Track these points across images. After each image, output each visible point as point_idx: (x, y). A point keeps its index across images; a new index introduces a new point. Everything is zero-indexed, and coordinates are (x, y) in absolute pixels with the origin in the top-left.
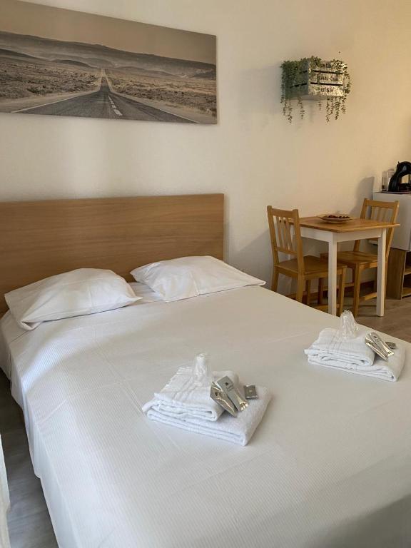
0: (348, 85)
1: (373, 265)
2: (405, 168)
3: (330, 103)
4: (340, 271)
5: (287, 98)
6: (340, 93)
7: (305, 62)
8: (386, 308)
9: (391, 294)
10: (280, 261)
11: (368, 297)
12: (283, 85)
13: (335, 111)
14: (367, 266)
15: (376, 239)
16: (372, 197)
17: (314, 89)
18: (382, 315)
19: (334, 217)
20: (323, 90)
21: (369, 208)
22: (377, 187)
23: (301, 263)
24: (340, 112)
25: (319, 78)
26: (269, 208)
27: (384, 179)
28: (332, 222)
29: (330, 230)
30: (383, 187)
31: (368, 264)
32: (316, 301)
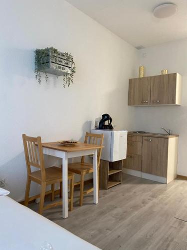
0: (74, 68)
1: (90, 171)
2: (106, 117)
3: (65, 78)
4: (71, 177)
5: (38, 70)
6: (70, 72)
7: (47, 49)
8: (99, 197)
9: (102, 187)
10: (32, 171)
11: (89, 192)
12: (35, 62)
13: (68, 83)
14: (87, 172)
15: (92, 155)
16: (91, 132)
17: (53, 66)
18: (97, 203)
19: (68, 142)
20: (59, 67)
21: (89, 137)
22: (93, 127)
23: (43, 174)
24: (71, 82)
25: (56, 60)
26: (24, 136)
27: (96, 122)
28: (67, 145)
29: (63, 151)
30: (96, 127)
31: (88, 171)
32: (59, 196)
